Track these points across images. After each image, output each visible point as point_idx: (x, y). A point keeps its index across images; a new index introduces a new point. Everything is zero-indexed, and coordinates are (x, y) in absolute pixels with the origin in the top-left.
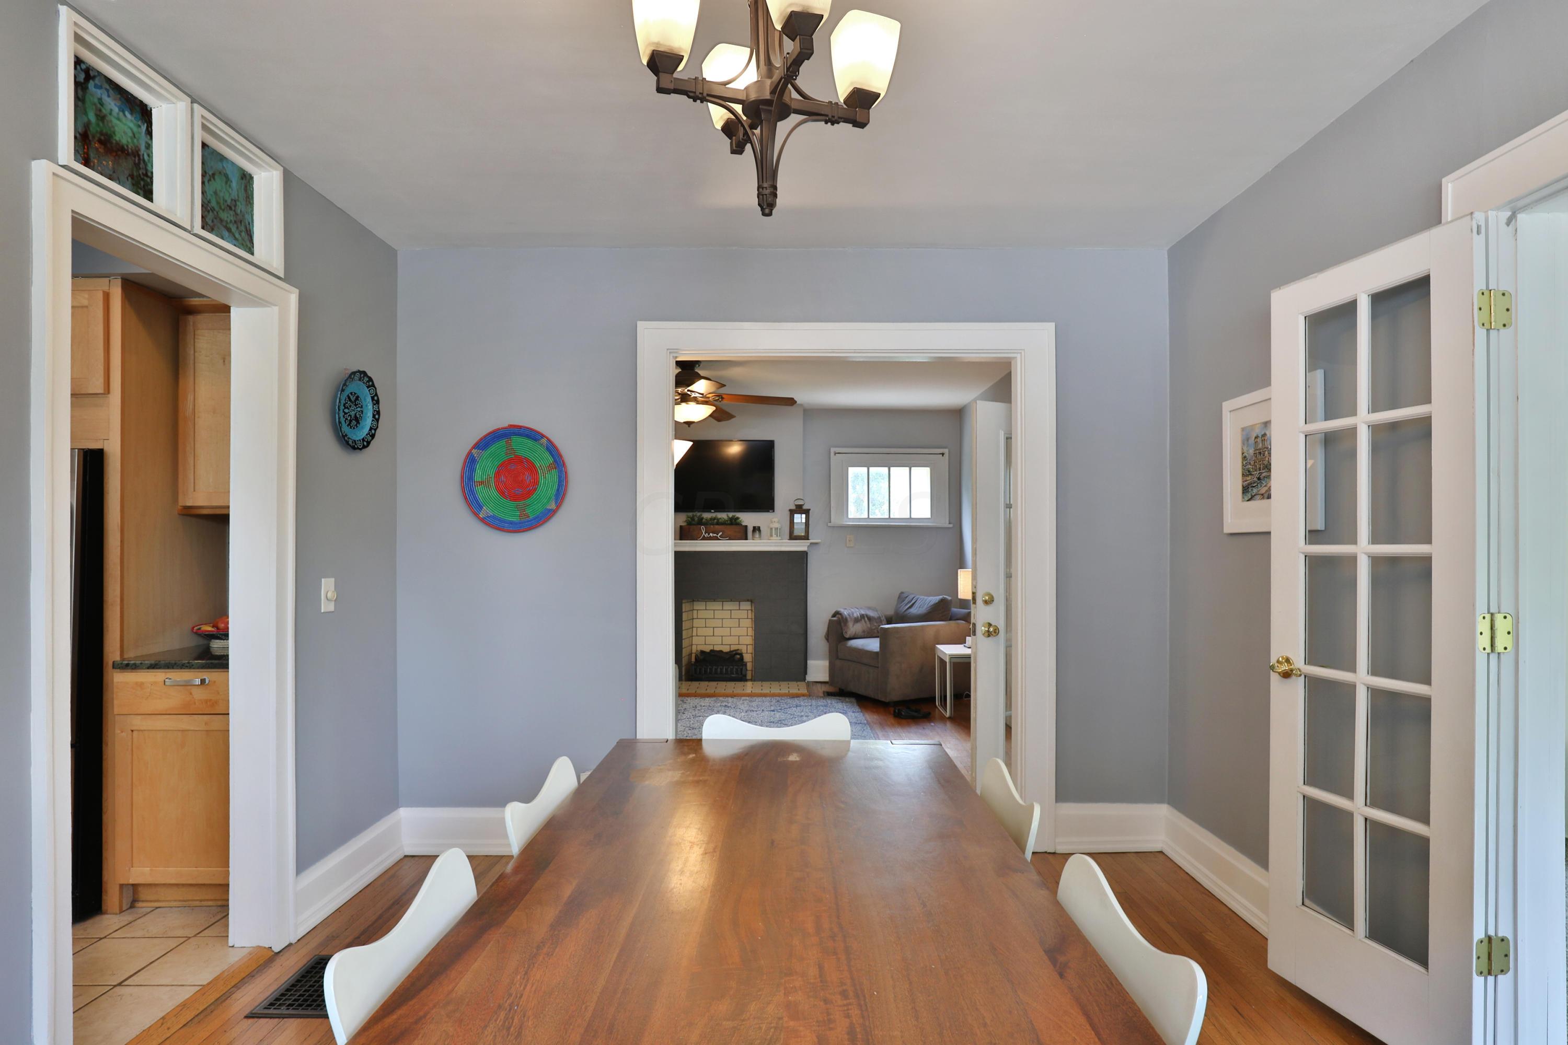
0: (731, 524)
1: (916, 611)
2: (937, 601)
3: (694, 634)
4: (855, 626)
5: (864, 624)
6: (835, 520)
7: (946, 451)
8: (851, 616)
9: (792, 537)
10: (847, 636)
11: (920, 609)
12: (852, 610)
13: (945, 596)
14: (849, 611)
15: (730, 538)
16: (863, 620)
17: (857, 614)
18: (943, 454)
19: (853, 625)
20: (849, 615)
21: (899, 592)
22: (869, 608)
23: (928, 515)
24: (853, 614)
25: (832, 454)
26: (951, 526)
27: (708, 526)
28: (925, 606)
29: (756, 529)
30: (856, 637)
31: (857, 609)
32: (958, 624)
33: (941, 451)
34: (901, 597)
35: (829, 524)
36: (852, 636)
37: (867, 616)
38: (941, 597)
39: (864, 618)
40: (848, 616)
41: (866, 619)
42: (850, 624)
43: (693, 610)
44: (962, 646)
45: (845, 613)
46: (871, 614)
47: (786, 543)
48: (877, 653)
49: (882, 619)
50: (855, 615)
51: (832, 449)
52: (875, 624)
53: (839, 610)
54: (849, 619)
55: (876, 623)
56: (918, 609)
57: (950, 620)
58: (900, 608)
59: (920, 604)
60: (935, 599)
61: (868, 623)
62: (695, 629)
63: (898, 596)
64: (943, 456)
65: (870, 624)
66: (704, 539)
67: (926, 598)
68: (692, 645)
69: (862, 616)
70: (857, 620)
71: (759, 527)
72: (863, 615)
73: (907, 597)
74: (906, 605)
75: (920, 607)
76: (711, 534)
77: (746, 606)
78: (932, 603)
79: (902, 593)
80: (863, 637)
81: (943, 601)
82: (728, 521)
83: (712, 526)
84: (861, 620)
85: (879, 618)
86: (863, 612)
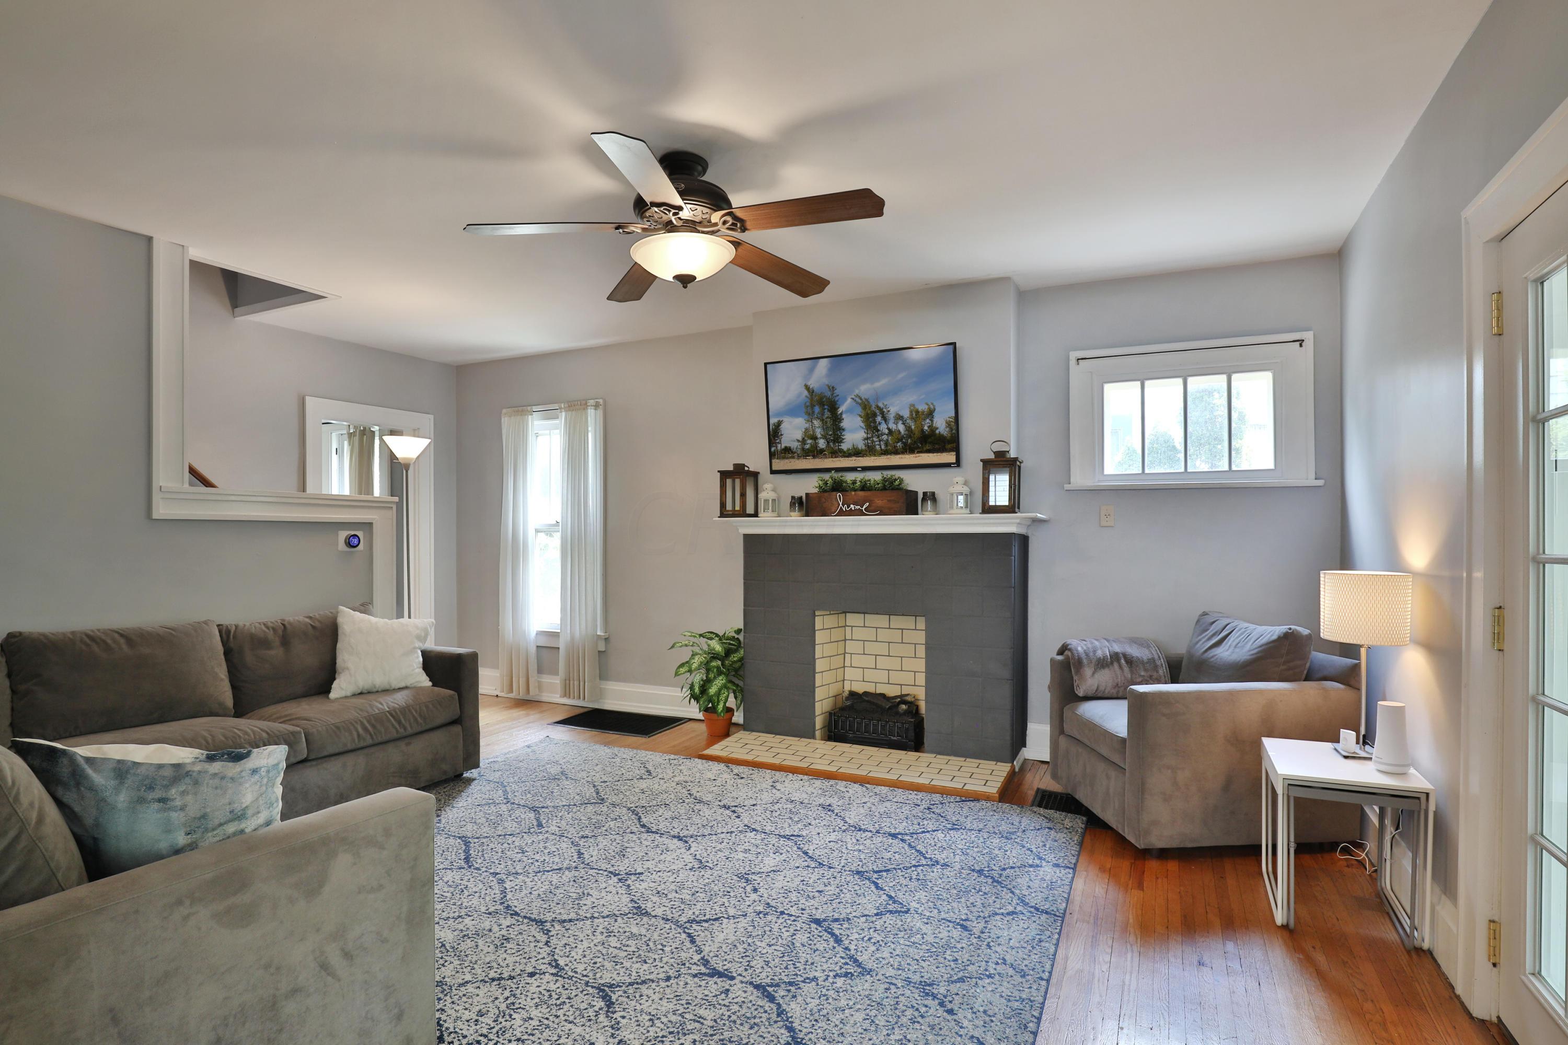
0: (884, 488)
1: (1227, 653)
2: (1275, 637)
3: (847, 663)
4: (1096, 676)
5: (1118, 671)
6: (1080, 479)
7: (1308, 336)
8: (1091, 654)
9: (988, 509)
10: (1081, 694)
11: (1237, 650)
12: (1097, 643)
13: (1293, 627)
14: (1090, 646)
15: (881, 511)
16: (1116, 665)
17: (1104, 650)
18: (1301, 342)
19: (1094, 673)
20: (1087, 654)
21: (1200, 612)
22: (1134, 641)
23: (1270, 465)
24: (1095, 652)
25: (1073, 362)
26: (1320, 483)
27: (848, 494)
28: (1248, 647)
29: (930, 497)
30: (1099, 695)
31: (1108, 641)
32: (1324, 689)
33: (1297, 336)
34: (1203, 622)
35: (1067, 487)
36: (1090, 694)
37: (1125, 655)
38: (1283, 629)
39: (1118, 660)
40: (1083, 656)
41: (1123, 661)
42: (1088, 671)
43: (846, 626)
44: (1329, 746)
45: (1079, 649)
46: (1135, 651)
47: (978, 519)
48: (1123, 741)
49: (1158, 663)
50: (1099, 654)
51: (1071, 353)
52: (1143, 673)
53: (1069, 642)
54: (1085, 661)
55: (1146, 670)
56: (1230, 650)
57: (1307, 678)
58: (1197, 642)
59: (1237, 641)
60: (1273, 632)
61: (1126, 669)
62: (848, 656)
63: (1196, 620)
64: (1301, 345)
65: (1132, 672)
66: (841, 513)
67: (1252, 626)
68: (844, 681)
69: (1115, 657)
70: (1102, 664)
71: (933, 494)
72: (1117, 654)
73: (1214, 622)
74: (1209, 639)
75: (1235, 647)
76: (852, 506)
77: (921, 623)
78: (1264, 640)
79: (1205, 614)
80: (1115, 695)
81: (1288, 638)
82: (878, 484)
83: (853, 493)
84: (1112, 663)
85: (1152, 661)
86: (1117, 648)
